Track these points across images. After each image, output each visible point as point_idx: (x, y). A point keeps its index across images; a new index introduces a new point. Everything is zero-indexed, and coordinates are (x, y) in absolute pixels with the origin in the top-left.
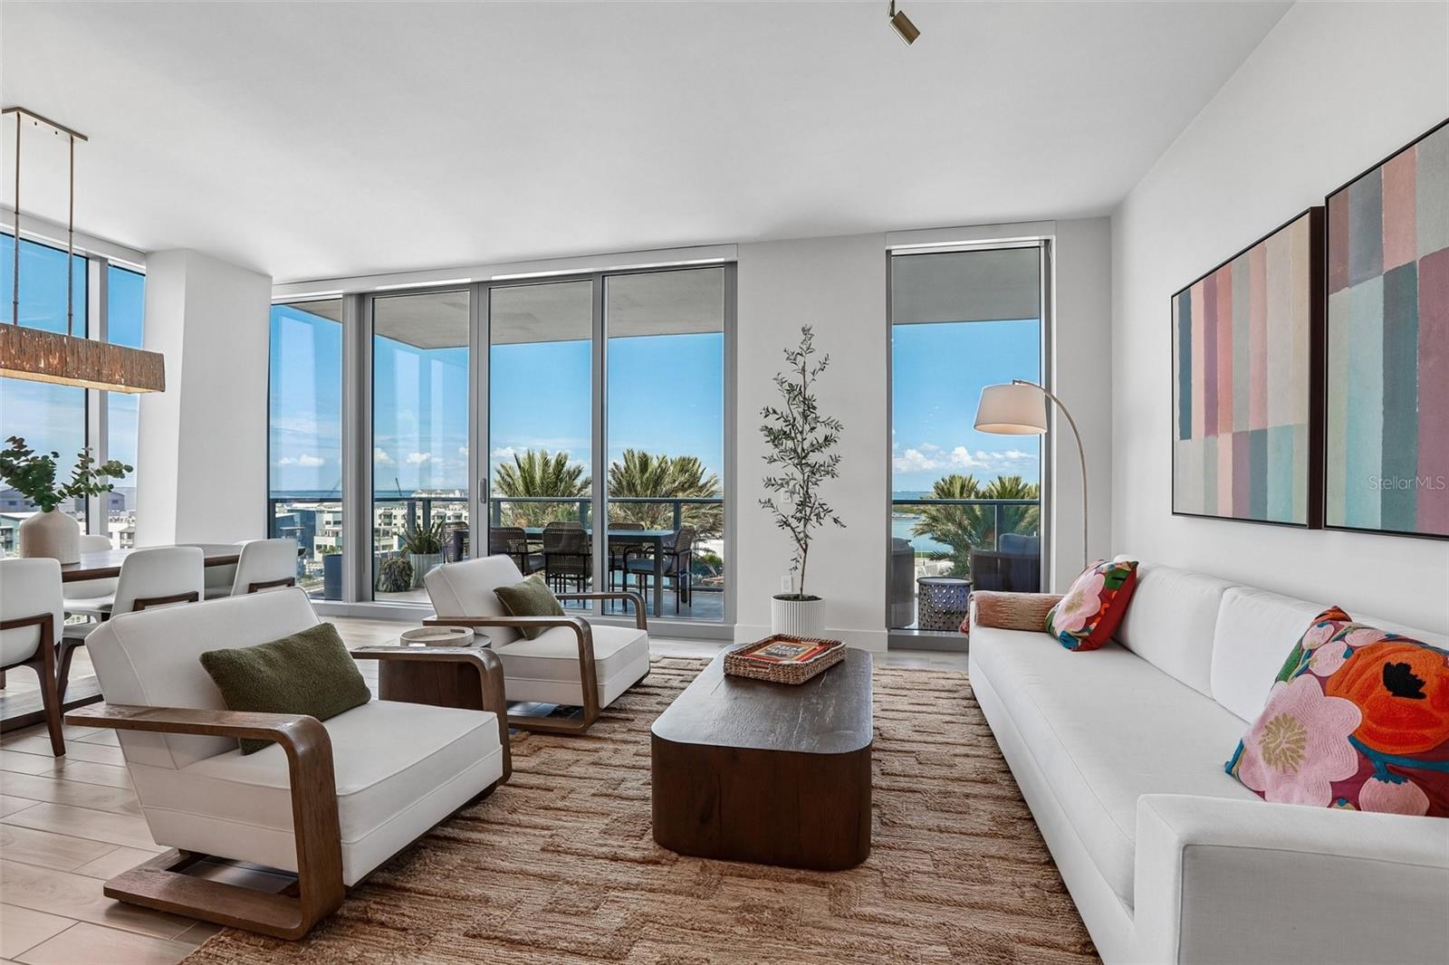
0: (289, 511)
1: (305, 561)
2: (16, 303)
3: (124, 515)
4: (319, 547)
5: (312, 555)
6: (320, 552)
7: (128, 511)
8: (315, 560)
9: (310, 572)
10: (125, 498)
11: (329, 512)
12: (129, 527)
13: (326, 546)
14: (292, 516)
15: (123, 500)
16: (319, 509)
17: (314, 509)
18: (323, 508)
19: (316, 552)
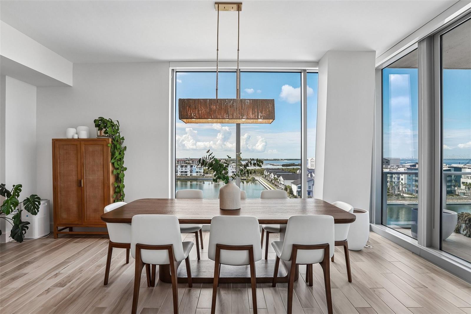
0: (449, 167)
1: (456, 188)
2: (217, 89)
3: (389, 167)
4: (463, 183)
5: (460, 186)
6: (464, 185)
7: (390, 165)
8: (461, 188)
9: (458, 193)
10: (390, 161)
11: (468, 168)
12: (390, 171)
13: (467, 183)
14: (450, 169)
15: (389, 162)
16: (464, 167)
17: (462, 167)
18: (466, 166)
19: (462, 185)
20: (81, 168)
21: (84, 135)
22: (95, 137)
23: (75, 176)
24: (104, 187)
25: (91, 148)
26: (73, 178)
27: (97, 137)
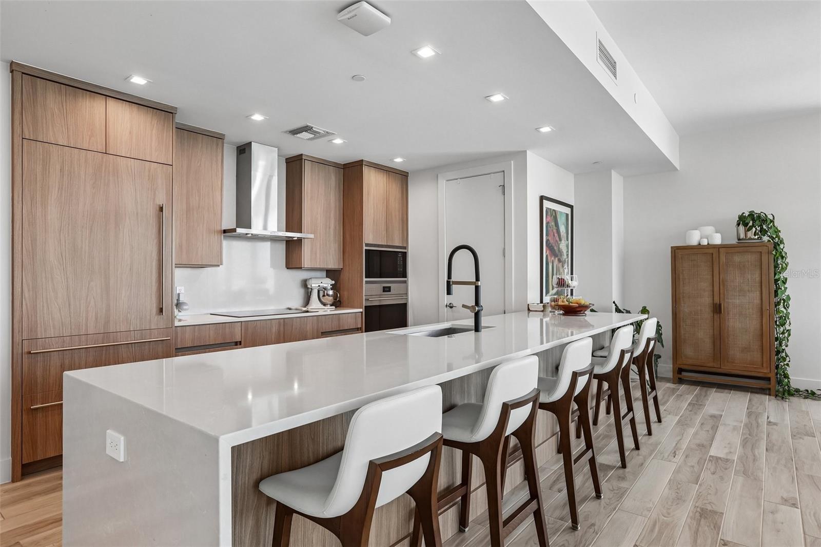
20: (719, 288)
21: (717, 240)
22: (734, 241)
23: (708, 297)
24: (762, 315)
25: (737, 259)
26: (706, 300)
27: (737, 241)
